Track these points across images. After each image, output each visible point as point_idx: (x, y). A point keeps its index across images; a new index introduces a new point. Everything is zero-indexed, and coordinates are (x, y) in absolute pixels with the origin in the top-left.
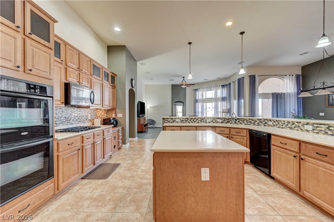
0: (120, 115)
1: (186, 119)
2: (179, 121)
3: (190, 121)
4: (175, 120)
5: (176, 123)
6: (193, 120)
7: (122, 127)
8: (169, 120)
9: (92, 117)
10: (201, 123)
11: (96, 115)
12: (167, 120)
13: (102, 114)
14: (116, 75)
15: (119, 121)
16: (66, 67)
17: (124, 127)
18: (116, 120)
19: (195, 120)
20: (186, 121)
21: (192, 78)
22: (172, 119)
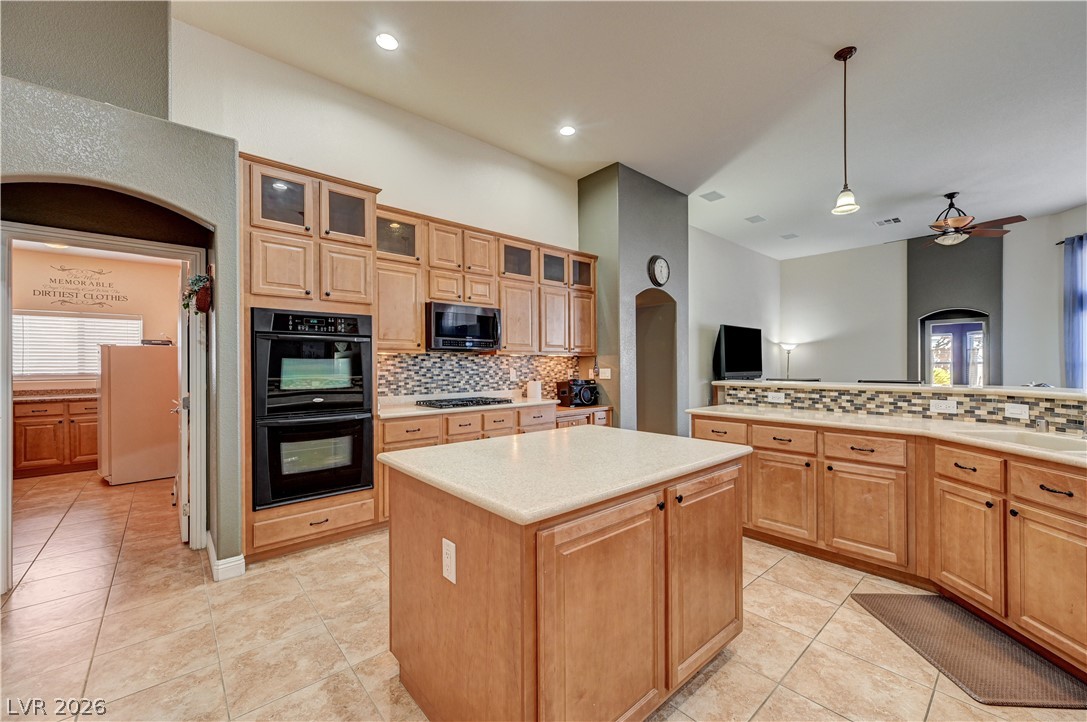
0: (605, 373)
1: (813, 391)
2: (783, 401)
3: (832, 405)
4: (765, 394)
5: (770, 408)
6: (848, 398)
7: (606, 408)
8: (742, 394)
9: (522, 378)
10: (896, 418)
11: (535, 373)
12: (731, 392)
13: (556, 370)
14: (595, 258)
15: (605, 389)
16: (429, 269)
17: (615, 408)
18: (595, 388)
19: (859, 401)
20: (815, 401)
21: (857, 208)
22: (752, 390)
